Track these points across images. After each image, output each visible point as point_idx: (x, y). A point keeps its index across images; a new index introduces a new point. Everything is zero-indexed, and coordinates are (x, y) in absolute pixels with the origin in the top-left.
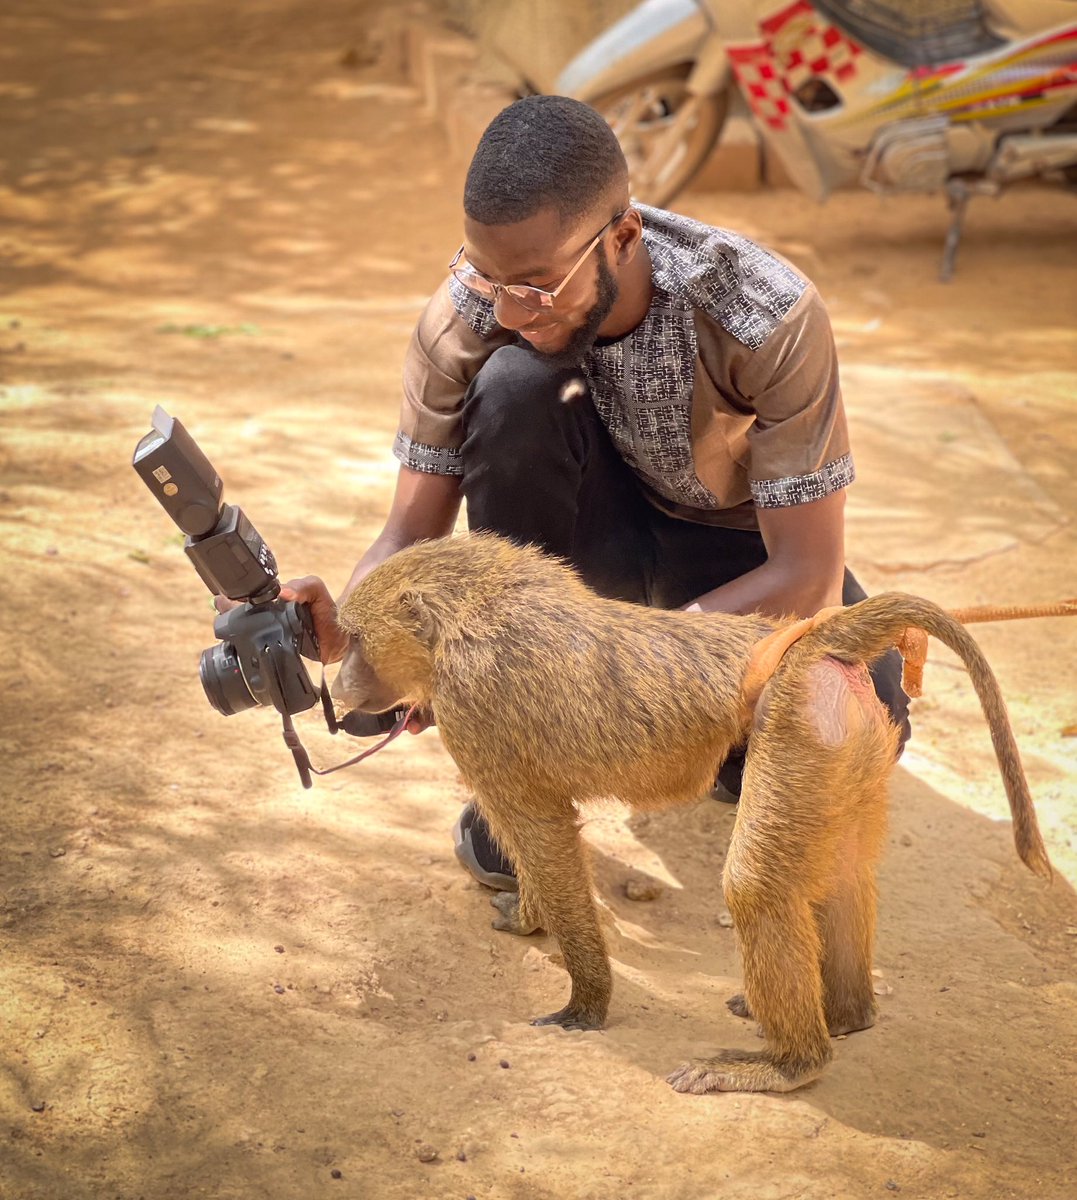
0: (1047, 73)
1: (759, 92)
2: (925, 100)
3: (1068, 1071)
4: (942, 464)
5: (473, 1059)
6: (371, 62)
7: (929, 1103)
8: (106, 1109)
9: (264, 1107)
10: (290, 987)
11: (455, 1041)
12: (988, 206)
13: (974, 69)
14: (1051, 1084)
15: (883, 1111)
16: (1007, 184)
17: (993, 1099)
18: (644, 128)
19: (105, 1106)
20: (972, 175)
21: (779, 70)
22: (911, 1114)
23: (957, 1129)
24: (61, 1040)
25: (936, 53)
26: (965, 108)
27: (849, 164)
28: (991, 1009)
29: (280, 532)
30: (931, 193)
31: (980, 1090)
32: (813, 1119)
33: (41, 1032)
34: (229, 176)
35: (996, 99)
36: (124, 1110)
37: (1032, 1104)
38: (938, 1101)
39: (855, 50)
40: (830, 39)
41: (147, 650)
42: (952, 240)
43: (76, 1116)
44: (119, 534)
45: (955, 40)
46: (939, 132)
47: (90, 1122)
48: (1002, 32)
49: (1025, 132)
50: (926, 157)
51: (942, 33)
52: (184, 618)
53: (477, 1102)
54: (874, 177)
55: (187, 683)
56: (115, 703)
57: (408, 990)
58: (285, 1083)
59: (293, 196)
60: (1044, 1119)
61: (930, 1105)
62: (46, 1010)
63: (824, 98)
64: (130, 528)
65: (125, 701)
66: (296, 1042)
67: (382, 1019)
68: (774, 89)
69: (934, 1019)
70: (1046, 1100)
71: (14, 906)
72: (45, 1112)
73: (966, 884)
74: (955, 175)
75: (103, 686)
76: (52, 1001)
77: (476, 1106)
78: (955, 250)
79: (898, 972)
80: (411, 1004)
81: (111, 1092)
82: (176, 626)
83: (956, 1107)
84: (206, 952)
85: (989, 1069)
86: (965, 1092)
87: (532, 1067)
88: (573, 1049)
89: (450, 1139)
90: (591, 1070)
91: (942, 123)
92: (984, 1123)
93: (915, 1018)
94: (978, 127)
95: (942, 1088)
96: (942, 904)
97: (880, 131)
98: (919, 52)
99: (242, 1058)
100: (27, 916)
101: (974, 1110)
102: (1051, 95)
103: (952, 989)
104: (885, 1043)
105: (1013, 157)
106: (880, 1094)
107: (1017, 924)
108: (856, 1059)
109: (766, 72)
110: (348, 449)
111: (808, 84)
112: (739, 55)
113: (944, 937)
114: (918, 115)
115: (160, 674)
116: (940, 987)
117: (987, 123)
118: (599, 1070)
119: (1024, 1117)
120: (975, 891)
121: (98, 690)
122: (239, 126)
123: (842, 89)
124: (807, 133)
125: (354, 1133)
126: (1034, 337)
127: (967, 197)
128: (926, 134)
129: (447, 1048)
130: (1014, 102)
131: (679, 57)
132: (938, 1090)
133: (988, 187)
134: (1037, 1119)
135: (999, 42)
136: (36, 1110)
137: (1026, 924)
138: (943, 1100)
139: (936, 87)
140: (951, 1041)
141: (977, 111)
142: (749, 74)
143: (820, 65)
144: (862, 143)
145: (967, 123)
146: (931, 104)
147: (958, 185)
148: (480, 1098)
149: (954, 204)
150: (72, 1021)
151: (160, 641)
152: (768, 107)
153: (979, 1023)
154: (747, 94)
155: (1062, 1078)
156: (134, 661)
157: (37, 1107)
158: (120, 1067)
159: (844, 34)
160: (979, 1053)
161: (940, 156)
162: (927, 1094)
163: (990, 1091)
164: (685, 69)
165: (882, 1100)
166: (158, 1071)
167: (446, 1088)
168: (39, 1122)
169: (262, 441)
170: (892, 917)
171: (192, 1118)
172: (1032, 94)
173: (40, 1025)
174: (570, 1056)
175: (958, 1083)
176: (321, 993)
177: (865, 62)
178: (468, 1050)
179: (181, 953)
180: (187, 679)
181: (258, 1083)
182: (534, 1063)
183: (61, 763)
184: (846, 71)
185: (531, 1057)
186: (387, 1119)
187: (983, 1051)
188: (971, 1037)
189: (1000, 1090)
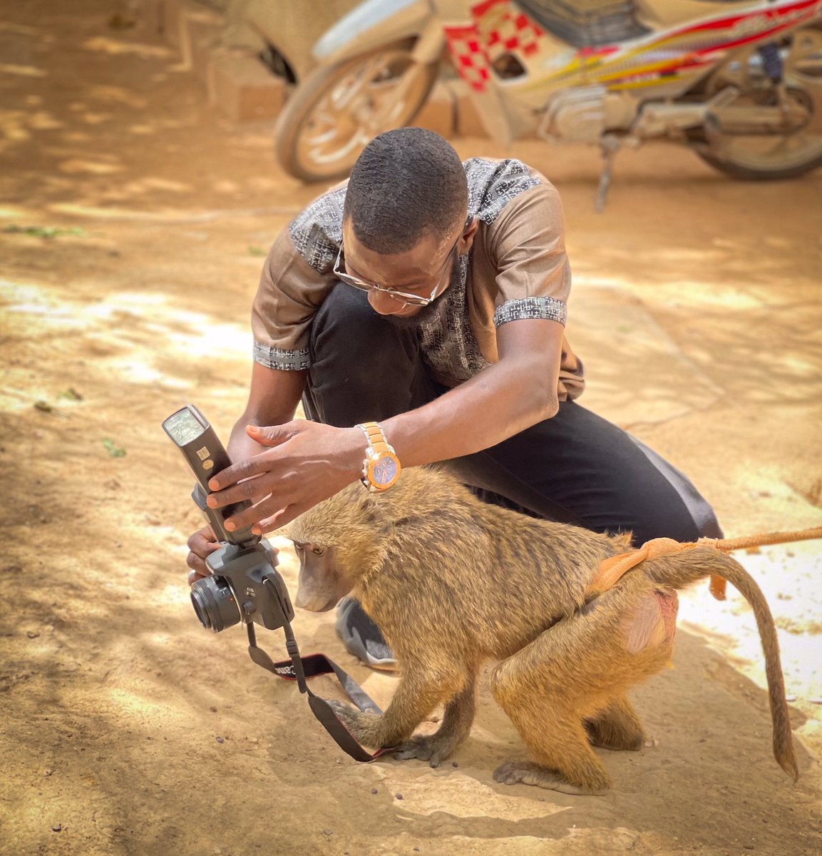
0: (680, 56)
1: (467, 62)
2: (589, 73)
3: (802, 801)
4: (625, 350)
5: (375, 792)
6: (131, 25)
7: (709, 824)
8: (109, 829)
9: (227, 828)
10: (227, 738)
11: (361, 779)
12: (631, 156)
13: (626, 51)
14: (791, 810)
15: (678, 830)
16: (645, 139)
17: (754, 821)
18: (375, 87)
19: (108, 827)
20: (621, 131)
21: (483, 46)
22: (698, 832)
23: (733, 843)
24: (65, 777)
25: (598, 37)
26: (618, 81)
27: (529, 120)
28: (740, 754)
29: (144, 391)
30: (590, 144)
31: (743, 814)
32: (630, 837)
33: (49, 771)
34: (33, 110)
35: (642, 74)
36: (122, 830)
37: (781, 825)
38: (715, 822)
39: (538, 33)
40: (521, 24)
41: (63, 480)
42: (604, 180)
43: (86, 835)
44: (22, 389)
45: (612, 29)
46: (598, 98)
47: (98, 839)
48: (648, 23)
49: (660, 100)
50: (588, 117)
51: (603, 22)
52: (87, 455)
53: (384, 824)
54: (549, 131)
55: (99, 506)
56: (48, 520)
57: (312, 741)
58: (239, 810)
59: (87, 128)
60: (791, 835)
61: (710, 826)
62: (49, 754)
63: (513, 69)
64: (29, 385)
65: (55, 519)
66: (240, 779)
67: (298, 762)
68: (478, 60)
69: (701, 763)
70: (790, 822)
71: (8, 675)
72: (62, 832)
73: (702, 663)
74: (608, 132)
75: (35, 506)
76: (51, 747)
77: (384, 827)
78: (607, 188)
79: (666, 728)
80: (316, 751)
81: (110, 817)
82: (83, 461)
83: (729, 827)
84: (159, 711)
85: (747, 799)
86: (733, 816)
87: (420, 799)
88: (447, 785)
89: (369, 851)
90: (463, 801)
91: (601, 91)
92: (751, 839)
93: (687, 762)
94: (626, 95)
95: (716, 813)
96: (687, 677)
97: (555, 95)
98: (585, 36)
99: (204, 791)
100: (18, 682)
101: (741, 829)
102: (683, 73)
103: (709, 740)
104: (669, 780)
105: (652, 119)
106: (674, 818)
107: (740, 692)
108: (651, 792)
109: (474, 47)
110: (179, 327)
111: (503, 57)
112: (453, 33)
113: (693, 702)
114: (583, 85)
115: (78, 498)
116: (699, 738)
117: (634, 92)
118: (469, 801)
119: (778, 834)
120: (710, 668)
121: (31, 509)
122: (29, 71)
123: (528, 62)
124: (501, 94)
125: (298, 848)
126: (671, 255)
127: (618, 147)
128: (588, 100)
129: (354, 784)
130: (655, 77)
131: (407, 33)
132: (713, 815)
133: (632, 141)
134: (787, 836)
135: (645, 31)
136: (55, 830)
137: (747, 692)
138: (719, 822)
139: (597, 64)
140: (717, 779)
141: (627, 84)
142: (460, 47)
143: (512, 43)
144: (540, 105)
145: (618, 92)
146: (593, 76)
147: (612, 140)
148: (386, 822)
149: (607, 153)
150: (70, 764)
151: (73, 473)
152: (473, 74)
153: (734, 765)
154: (458, 63)
155: (798, 805)
156: (56, 488)
157: (56, 828)
158: (114, 798)
159: (531, 20)
160: (738, 788)
161: (598, 116)
162: (707, 817)
163: (751, 815)
164: (411, 42)
165: (675, 822)
166: (144, 801)
167: (359, 814)
168: (59, 839)
169: (115, 319)
170: (652, 687)
171: (175, 836)
172: (668, 72)
173: (47, 766)
174: (446, 790)
175: (727, 810)
176: (251, 742)
177: (546, 42)
178: (371, 786)
179: (139, 712)
180: (98, 503)
181: (220, 810)
182: (421, 796)
183: (19, 566)
184: (531, 49)
185: (417, 791)
186: (320, 837)
187: (740, 786)
188: (730, 776)
189: (757, 814)
